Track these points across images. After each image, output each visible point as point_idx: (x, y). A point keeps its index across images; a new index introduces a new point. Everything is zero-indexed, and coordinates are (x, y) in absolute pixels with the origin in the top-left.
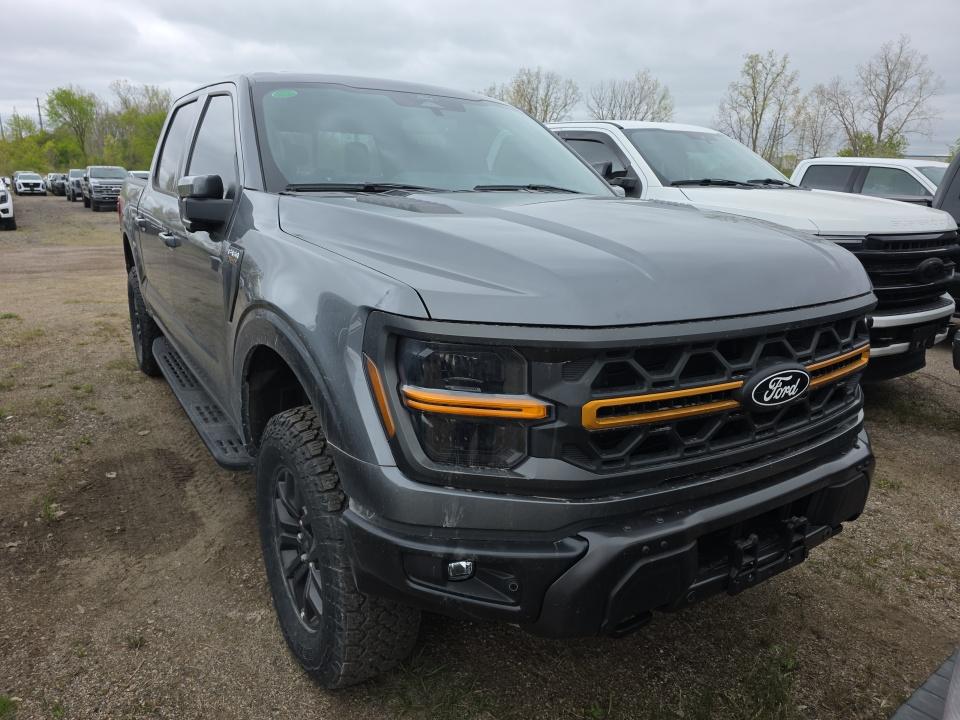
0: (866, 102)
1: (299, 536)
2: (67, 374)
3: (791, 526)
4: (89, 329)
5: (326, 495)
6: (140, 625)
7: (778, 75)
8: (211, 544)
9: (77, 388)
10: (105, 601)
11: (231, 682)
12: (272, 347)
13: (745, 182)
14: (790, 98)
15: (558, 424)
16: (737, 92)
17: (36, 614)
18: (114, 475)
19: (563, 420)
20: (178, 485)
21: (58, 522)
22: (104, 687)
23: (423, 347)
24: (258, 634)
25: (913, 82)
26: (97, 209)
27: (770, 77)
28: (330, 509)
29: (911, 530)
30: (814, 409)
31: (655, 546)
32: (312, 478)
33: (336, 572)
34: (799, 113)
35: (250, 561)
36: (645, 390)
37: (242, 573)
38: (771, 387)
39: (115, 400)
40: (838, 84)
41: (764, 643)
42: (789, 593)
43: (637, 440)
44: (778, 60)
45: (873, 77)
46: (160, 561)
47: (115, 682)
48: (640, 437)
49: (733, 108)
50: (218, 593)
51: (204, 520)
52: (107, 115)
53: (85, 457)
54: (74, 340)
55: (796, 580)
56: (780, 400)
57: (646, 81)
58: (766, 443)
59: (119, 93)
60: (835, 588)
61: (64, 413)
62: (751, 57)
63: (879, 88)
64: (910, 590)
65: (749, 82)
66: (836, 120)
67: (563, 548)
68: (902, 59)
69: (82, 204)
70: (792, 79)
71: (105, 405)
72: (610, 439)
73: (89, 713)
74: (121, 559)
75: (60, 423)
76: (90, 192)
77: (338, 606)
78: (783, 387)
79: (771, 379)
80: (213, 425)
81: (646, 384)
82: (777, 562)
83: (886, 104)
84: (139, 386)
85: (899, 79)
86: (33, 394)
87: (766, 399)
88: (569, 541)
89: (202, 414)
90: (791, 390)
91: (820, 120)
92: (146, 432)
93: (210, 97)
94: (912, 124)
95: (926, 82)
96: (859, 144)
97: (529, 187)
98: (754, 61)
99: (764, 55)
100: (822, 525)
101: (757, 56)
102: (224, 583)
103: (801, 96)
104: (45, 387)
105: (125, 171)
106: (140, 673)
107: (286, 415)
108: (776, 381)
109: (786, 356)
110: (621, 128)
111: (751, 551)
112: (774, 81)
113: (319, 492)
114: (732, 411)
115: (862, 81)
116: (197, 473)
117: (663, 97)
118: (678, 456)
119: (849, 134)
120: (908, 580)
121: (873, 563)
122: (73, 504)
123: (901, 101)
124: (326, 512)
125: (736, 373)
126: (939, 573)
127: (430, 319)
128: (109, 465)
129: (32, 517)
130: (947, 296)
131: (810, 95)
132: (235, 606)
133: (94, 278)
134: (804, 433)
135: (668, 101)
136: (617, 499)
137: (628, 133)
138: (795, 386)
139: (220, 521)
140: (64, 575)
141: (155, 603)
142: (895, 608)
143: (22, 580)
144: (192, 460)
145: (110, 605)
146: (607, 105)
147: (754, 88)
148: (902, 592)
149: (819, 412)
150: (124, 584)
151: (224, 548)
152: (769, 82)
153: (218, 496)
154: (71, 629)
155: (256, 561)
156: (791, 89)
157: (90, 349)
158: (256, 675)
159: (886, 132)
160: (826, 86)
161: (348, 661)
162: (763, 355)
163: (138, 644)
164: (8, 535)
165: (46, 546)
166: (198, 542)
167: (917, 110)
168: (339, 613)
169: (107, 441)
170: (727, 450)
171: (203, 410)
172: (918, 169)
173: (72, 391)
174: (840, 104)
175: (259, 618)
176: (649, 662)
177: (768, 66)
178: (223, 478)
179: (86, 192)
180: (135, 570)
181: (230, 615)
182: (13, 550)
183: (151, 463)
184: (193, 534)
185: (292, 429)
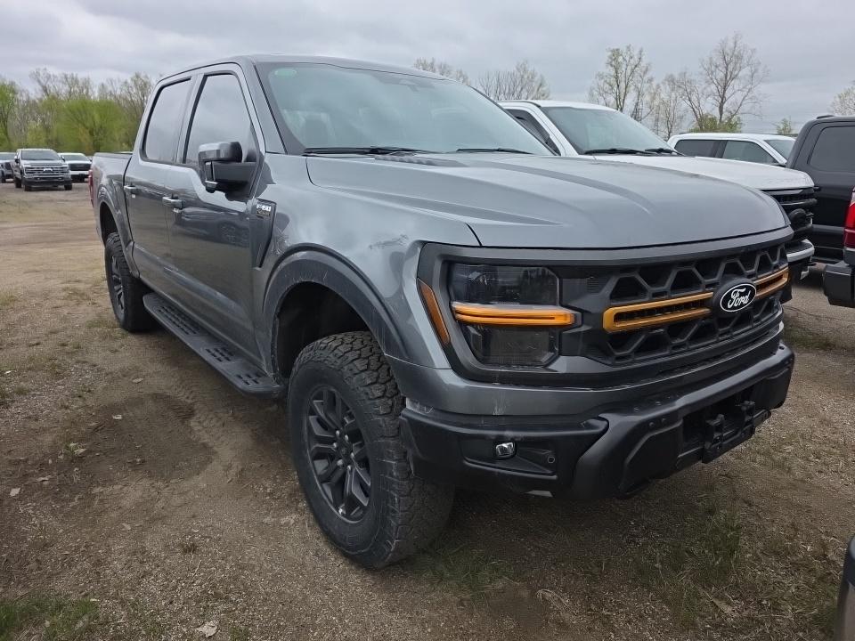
0: (709, 89)
1: (335, 445)
2: (51, 333)
3: (744, 408)
4: (58, 294)
5: (377, 401)
6: (189, 533)
7: (636, 66)
8: (229, 467)
9: (64, 345)
10: (147, 518)
11: (283, 571)
12: (320, 283)
13: (643, 150)
14: (647, 85)
15: (583, 328)
16: (603, 81)
17: (87, 533)
18: (120, 417)
19: (588, 325)
20: (183, 422)
21: (81, 458)
22: (172, 584)
23: (473, 270)
24: (295, 533)
25: (745, 72)
26: (29, 189)
27: (629, 68)
28: (382, 412)
29: (803, 423)
30: (755, 317)
31: (658, 421)
32: (362, 389)
33: (390, 465)
34: (654, 98)
35: (269, 478)
36: (647, 299)
37: (265, 488)
38: (732, 296)
39: (104, 354)
40: (685, 73)
41: (711, 512)
42: (720, 475)
43: (641, 339)
44: (636, 53)
45: (713, 68)
46: (186, 485)
47: (180, 580)
48: (643, 337)
49: (601, 95)
50: (248, 505)
51: (215, 448)
52: (28, 101)
53: (90, 402)
54: (48, 304)
55: (723, 465)
56: (738, 307)
57: (525, 70)
58: (726, 342)
59: (39, 81)
60: (754, 469)
61: (59, 366)
62: (613, 51)
63: (718, 77)
64: (811, 467)
65: (613, 72)
66: (685, 105)
67: (589, 426)
68: (736, 53)
69: (13, 185)
70: (647, 70)
71: (96, 358)
72: (621, 339)
73: (165, 605)
74: (151, 485)
75: (58, 376)
76: (22, 173)
77: (392, 492)
78: (740, 296)
79: (731, 291)
80: (228, 363)
81: (648, 294)
82: (735, 437)
83: (725, 90)
84: (122, 341)
85: (734, 69)
86: (23, 352)
87: (729, 306)
88: (593, 422)
89: (213, 355)
90: (745, 300)
91: (672, 104)
92: (140, 380)
93: (206, 76)
94: (746, 107)
95: (756, 71)
96: (705, 124)
97: (498, 150)
98: (616, 53)
99: (623, 49)
100: (761, 409)
101: (617, 50)
102: (251, 496)
103: (654, 83)
104: (33, 345)
105: (54, 152)
106: (200, 571)
107: (326, 341)
108: (736, 292)
109: (740, 273)
110: (539, 106)
111: (719, 428)
112: (633, 71)
113: (371, 399)
114: (705, 317)
115: (705, 72)
116: (197, 411)
117: (541, 85)
118: (667, 353)
119: (696, 116)
120: (807, 460)
121: (778, 449)
122: (90, 443)
123: (736, 88)
124: (378, 414)
125: (708, 286)
126: (829, 453)
127: (481, 246)
128: (114, 408)
129: (54, 456)
130: (806, 241)
131: (663, 83)
132: (267, 514)
133: (46, 250)
134: (750, 336)
135: (544, 89)
136: (627, 387)
137: (545, 111)
138: (747, 297)
139: (231, 449)
140: (101, 501)
141: (194, 516)
142: (803, 481)
143: (62, 507)
144: (189, 401)
145: (153, 520)
146: (494, 92)
147: (617, 78)
148: (805, 468)
149: (758, 320)
150: (160, 504)
151: (242, 470)
152: (629, 72)
153: (222, 429)
154: (123, 542)
155: (275, 479)
156: (646, 78)
157: (66, 311)
158: (303, 565)
159: (725, 115)
160: (676, 76)
161: (399, 539)
162: (726, 272)
163: (191, 549)
164: (36, 471)
165: (76, 478)
166: (216, 466)
167: (750, 95)
168: (393, 498)
169: (105, 388)
170: (701, 348)
171: (213, 352)
172: (766, 141)
173: (60, 348)
174: (688, 90)
175: (292, 521)
176: (624, 532)
177: (627, 58)
178: (222, 415)
179: (18, 173)
180: (165, 492)
181: (266, 520)
182: (45, 483)
183: (150, 404)
184: (209, 460)
185: (335, 351)
